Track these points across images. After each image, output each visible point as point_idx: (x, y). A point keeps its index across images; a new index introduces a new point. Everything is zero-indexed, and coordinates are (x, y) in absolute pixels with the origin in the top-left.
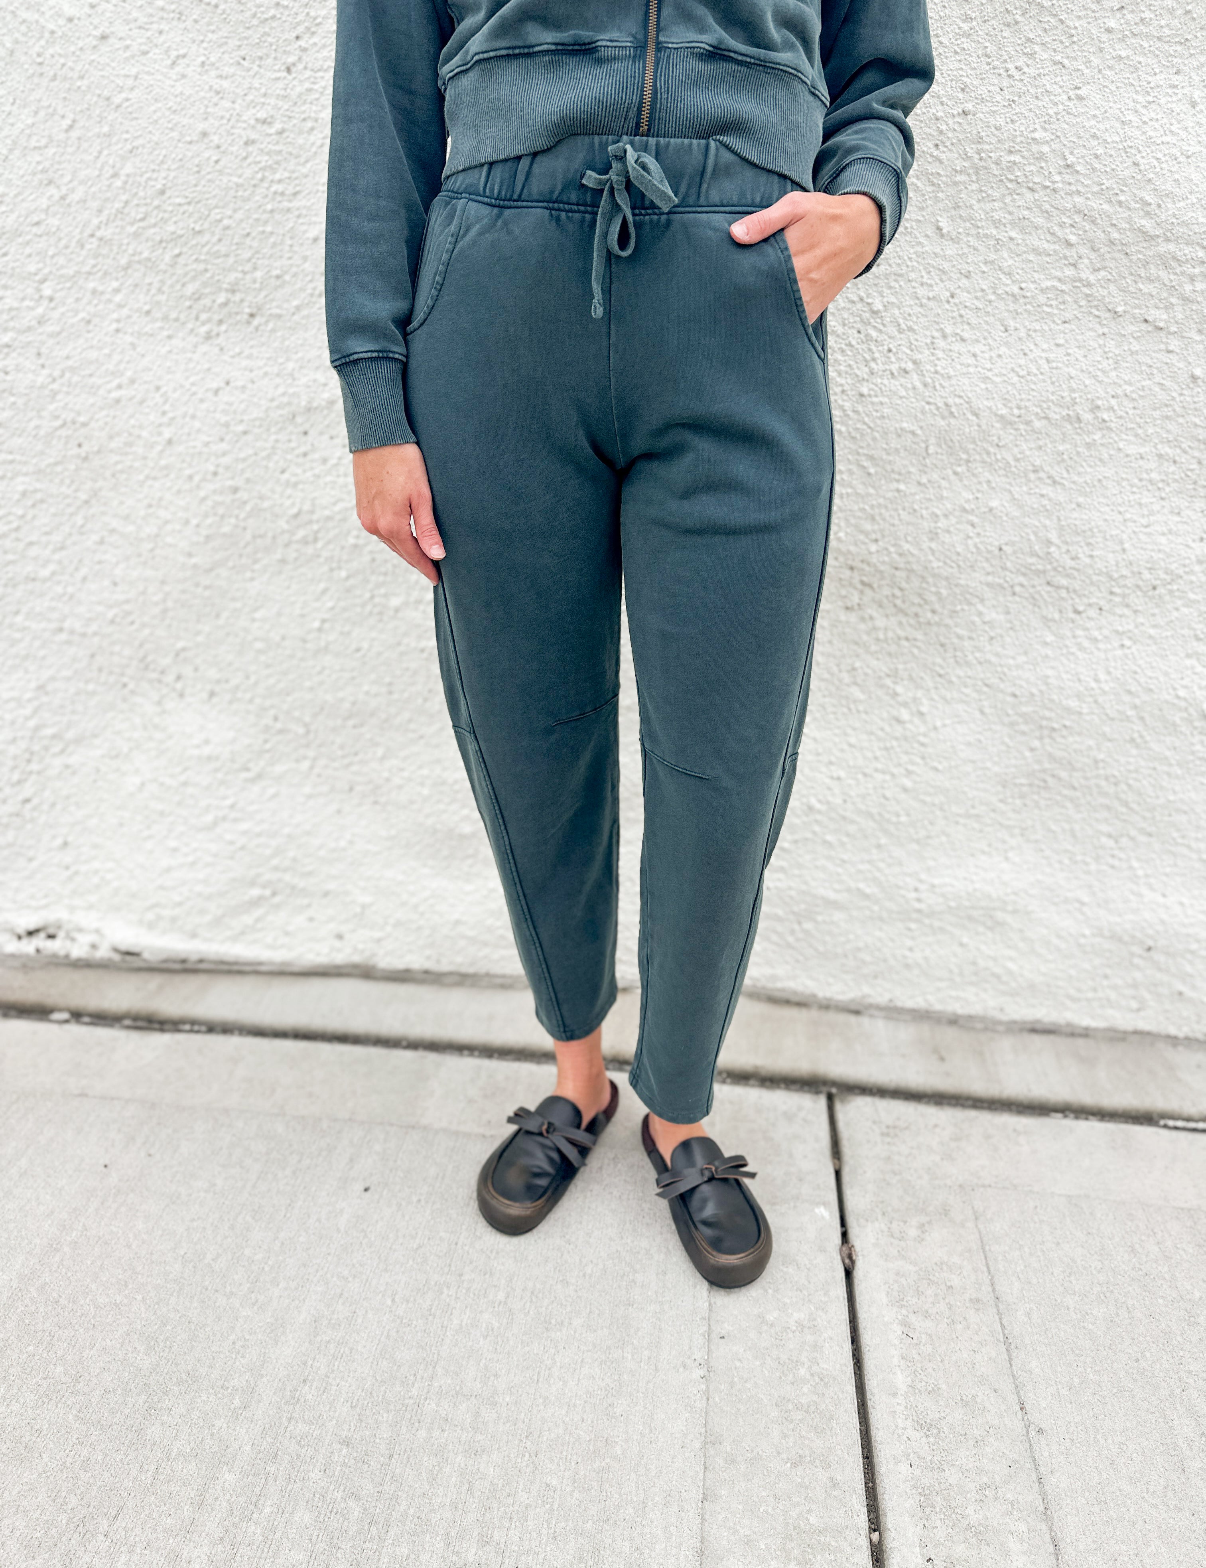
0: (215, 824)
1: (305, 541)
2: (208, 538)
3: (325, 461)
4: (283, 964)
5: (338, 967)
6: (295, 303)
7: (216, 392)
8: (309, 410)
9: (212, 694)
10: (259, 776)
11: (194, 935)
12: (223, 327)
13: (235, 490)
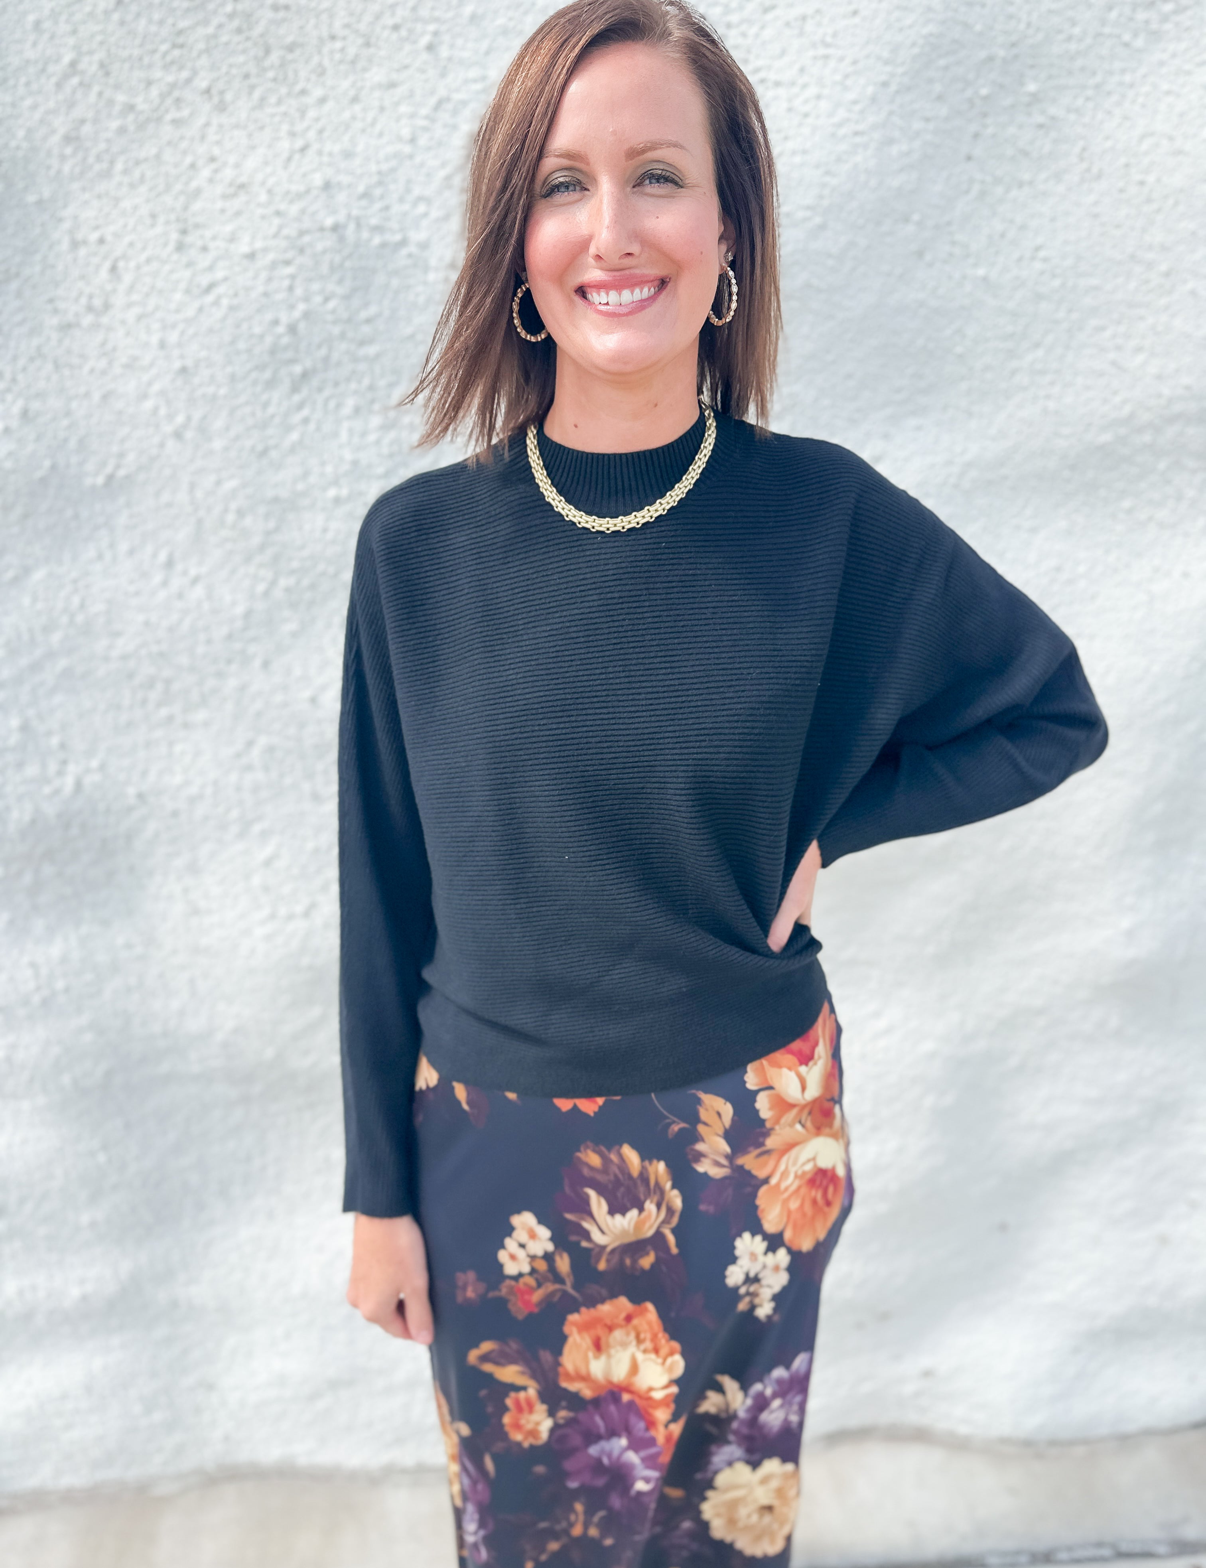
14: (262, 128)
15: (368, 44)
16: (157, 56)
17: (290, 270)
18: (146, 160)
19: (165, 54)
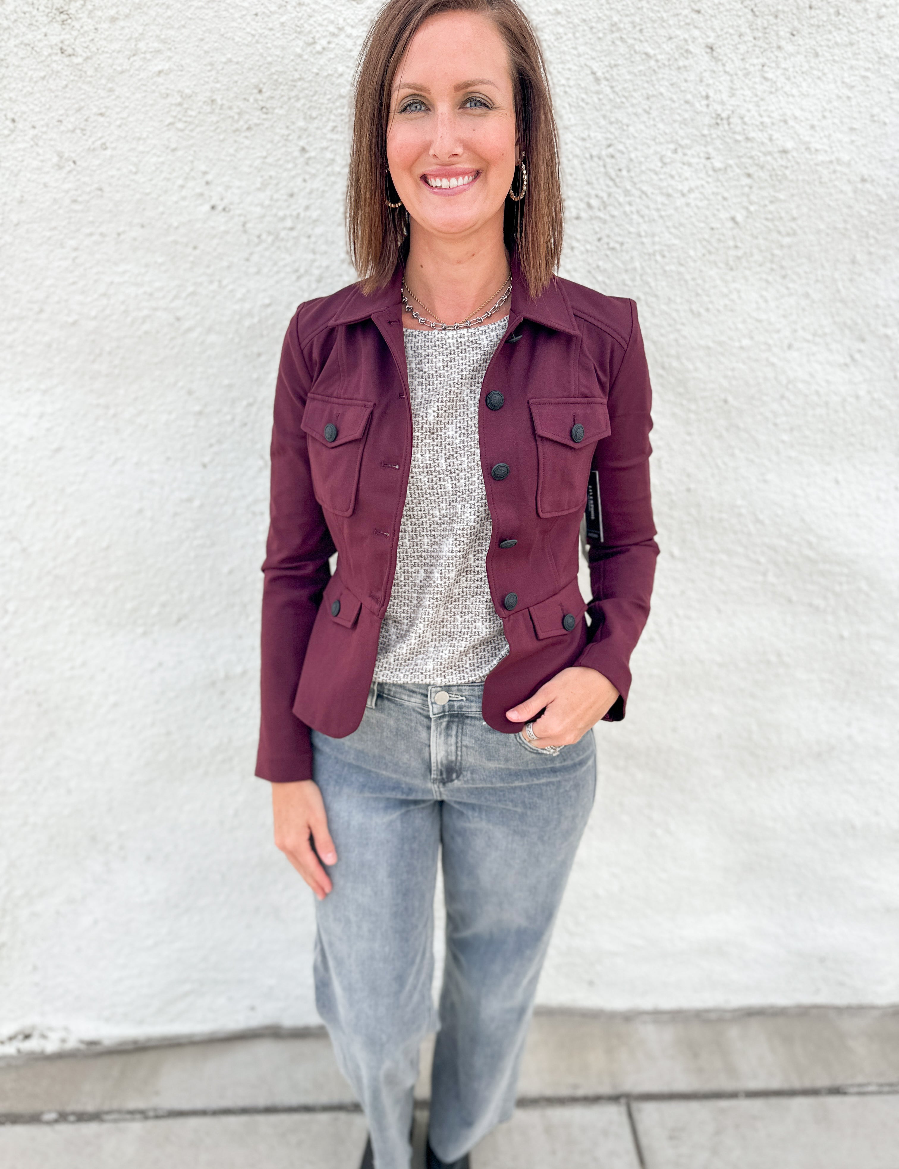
0: (156, 945)
1: (223, 762)
2: (147, 764)
4: (211, 1033)
5: (253, 1030)
6: (213, 611)
7: (152, 671)
8: (227, 678)
9: (149, 858)
10: (188, 910)
11: (141, 1022)
12: (156, 628)
13: (168, 734)
14: (746, 75)
15: (838, 13)
16: (680, 18)
17: (748, 181)
18: (653, 96)
19: (686, 16)
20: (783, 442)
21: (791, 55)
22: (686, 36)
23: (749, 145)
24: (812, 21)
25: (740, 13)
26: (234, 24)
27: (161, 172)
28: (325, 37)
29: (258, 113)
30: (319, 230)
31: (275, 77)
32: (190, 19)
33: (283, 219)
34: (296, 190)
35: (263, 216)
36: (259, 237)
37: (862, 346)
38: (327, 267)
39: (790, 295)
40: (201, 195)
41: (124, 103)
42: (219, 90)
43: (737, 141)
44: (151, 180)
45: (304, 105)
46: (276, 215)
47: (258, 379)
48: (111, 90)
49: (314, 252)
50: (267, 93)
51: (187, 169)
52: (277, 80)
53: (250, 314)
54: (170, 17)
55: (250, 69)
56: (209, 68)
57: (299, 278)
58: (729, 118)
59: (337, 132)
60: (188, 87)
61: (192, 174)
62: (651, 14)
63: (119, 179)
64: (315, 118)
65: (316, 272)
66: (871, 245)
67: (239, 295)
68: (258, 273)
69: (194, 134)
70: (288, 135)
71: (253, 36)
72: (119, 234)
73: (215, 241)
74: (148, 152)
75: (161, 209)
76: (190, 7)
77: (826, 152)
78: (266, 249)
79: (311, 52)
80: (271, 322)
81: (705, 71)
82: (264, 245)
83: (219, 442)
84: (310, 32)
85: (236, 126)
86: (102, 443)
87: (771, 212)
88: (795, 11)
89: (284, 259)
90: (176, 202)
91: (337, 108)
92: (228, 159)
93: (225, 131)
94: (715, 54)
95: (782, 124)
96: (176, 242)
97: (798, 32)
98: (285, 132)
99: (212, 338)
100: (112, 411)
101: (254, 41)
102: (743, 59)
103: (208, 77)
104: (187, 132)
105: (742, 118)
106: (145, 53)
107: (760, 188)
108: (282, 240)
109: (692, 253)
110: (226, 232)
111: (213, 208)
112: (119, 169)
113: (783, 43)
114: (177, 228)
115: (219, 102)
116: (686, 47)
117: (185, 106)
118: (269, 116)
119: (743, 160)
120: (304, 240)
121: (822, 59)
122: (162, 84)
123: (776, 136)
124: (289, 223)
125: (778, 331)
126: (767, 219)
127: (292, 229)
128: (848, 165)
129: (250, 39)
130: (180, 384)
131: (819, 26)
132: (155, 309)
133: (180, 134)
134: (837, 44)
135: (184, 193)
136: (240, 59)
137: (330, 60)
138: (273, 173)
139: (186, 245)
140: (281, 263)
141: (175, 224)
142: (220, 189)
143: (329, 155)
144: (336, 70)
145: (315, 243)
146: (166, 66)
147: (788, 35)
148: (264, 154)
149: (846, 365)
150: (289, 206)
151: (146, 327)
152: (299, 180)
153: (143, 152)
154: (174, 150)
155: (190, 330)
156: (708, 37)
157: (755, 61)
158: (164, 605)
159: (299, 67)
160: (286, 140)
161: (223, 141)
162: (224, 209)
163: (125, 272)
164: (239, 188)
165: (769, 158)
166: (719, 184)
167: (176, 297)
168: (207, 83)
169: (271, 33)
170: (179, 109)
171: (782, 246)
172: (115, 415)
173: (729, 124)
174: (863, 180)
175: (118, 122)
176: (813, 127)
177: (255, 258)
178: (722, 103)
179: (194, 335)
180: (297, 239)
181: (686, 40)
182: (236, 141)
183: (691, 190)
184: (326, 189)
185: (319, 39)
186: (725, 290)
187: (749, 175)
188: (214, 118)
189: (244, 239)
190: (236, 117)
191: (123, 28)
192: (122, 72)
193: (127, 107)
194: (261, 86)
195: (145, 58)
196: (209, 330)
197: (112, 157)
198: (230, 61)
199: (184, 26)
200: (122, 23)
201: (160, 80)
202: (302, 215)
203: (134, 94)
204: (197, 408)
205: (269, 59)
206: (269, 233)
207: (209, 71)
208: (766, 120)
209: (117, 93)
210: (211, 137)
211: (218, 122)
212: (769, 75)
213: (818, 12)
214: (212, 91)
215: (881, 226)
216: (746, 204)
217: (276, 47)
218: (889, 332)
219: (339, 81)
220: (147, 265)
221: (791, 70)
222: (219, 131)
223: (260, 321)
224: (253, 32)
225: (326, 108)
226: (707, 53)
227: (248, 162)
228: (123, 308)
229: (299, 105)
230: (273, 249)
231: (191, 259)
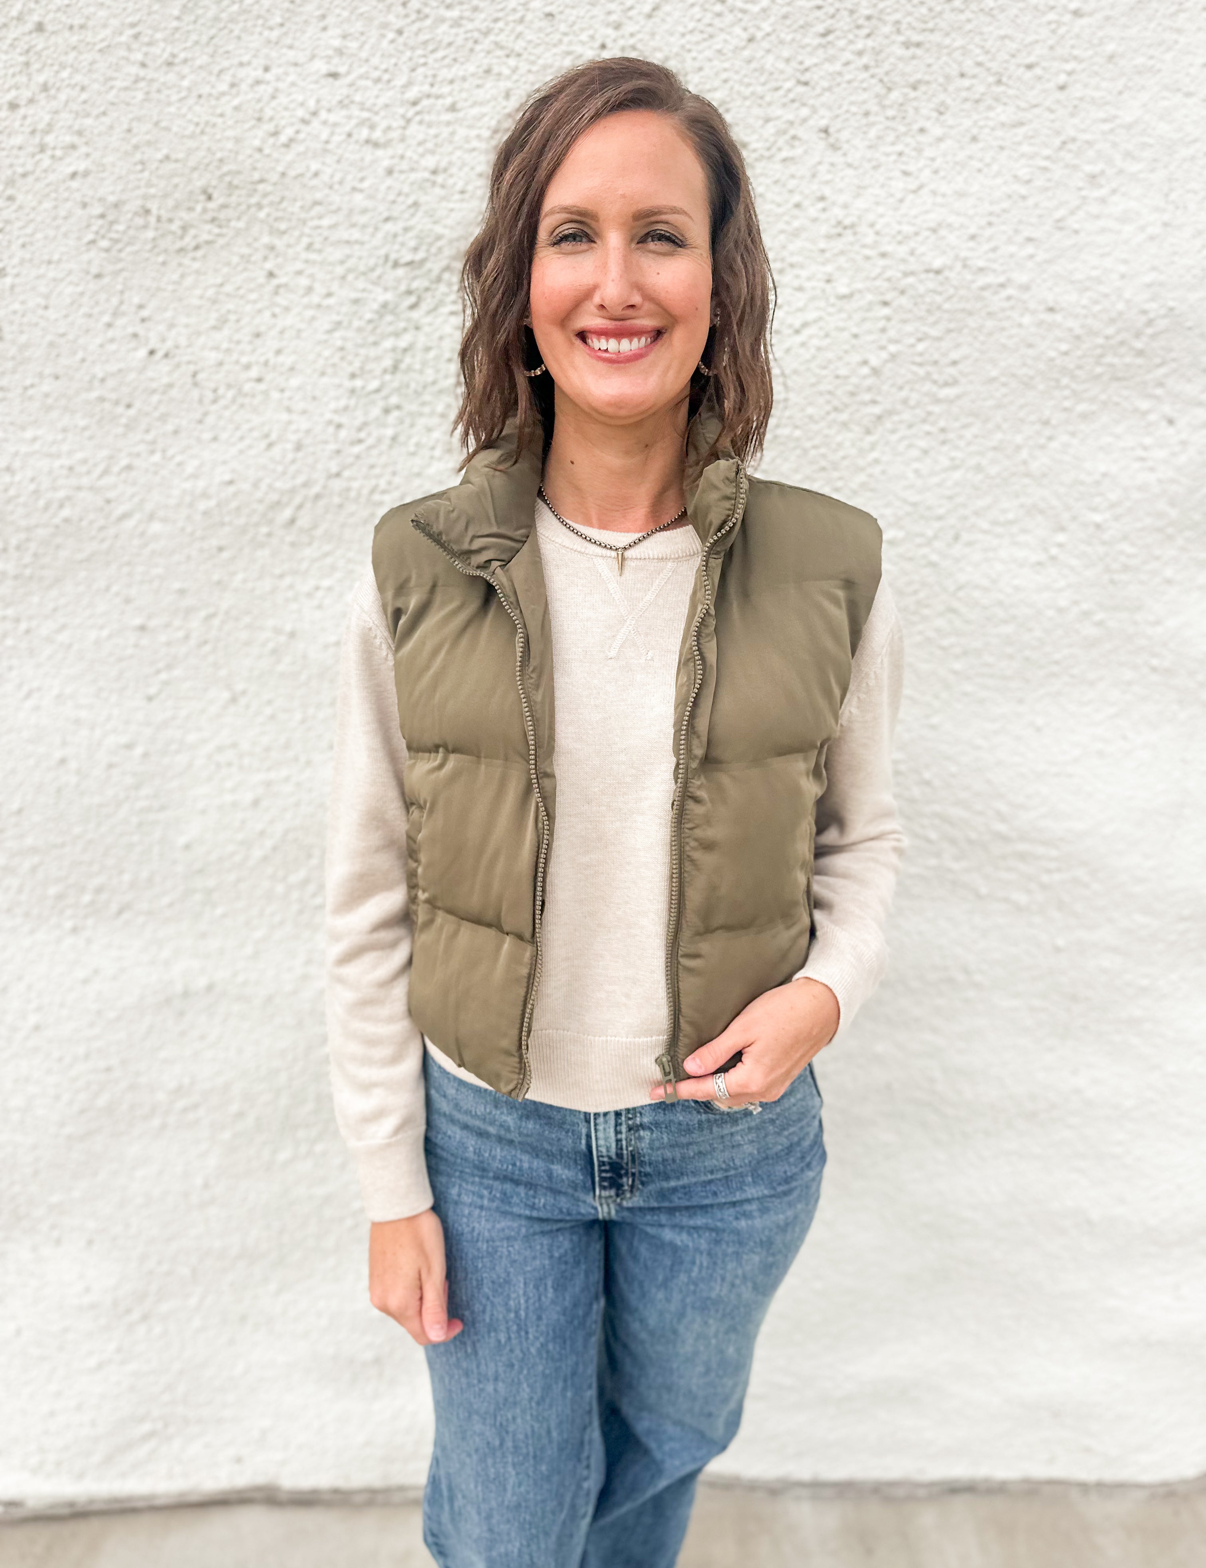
0: (100, 1366)
1: (185, 1110)
2: (82, 1111)
3: (202, 1037)
4: (182, 1495)
5: (240, 1492)
6: (166, 900)
7: (86, 981)
8: (186, 994)
9: (90, 1242)
10: (145, 1318)
11: (81, 1476)
12: (90, 922)
13: (108, 1069)
20: (955, 673)
21: (940, 140)
22: (790, 117)
23: (882, 262)
24: (964, 94)
25: (865, 85)
26: (172, 109)
27: (80, 306)
28: (292, 124)
29: (208, 227)
30: (294, 382)
31: (228, 179)
32: (113, 104)
33: (248, 367)
34: (263, 329)
35: (220, 364)
36: (215, 391)
37: (1061, 538)
38: (308, 432)
39: (955, 468)
40: (135, 336)
41: (28, 215)
42: (154, 196)
43: (868, 258)
44: (66, 316)
45: (268, 215)
46: (237, 362)
47: (219, 583)
48: (11, 198)
49: (289, 410)
50: (219, 199)
51: (115, 301)
52: (230, 183)
53: (205, 495)
54: (85, 102)
55: (194, 169)
56: (139, 167)
57: (270, 445)
58: (853, 226)
59: (315, 251)
60: (113, 193)
61: (124, 308)
62: (742, 89)
63: (23, 315)
64: (284, 233)
65: (294, 438)
66: (1066, 398)
67: (189, 469)
68: (215, 439)
69: (123, 255)
70: (250, 255)
71: (197, 124)
72: (26, 389)
73: (155, 398)
74: (62, 280)
75: (80, 355)
76: (112, 88)
77: (994, 271)
78: (226, 407)
79: (274, 145)
80: (234, 504)
81: (820, 163)
82: (222, 402)
83: (169, 667)
84: (271, 119)
85: (179, 244)
86: (10, 668)
87: (921, 354)
88: (941, 80)
89: (248, 421)
90: (101, 346)
91: (312, 219)
92: (170, 287)
93: (166, 251)
94: (831, 140)
95: (927, 233)
96: (102, 399)
97: (947, 108)
98: (245, 251)
99: (156, 527)
100: (23, 626)
101: (198, 130)
102: (870, 147)
103: (139, 180)
104: (114, 253)
105: (872, 225)
106: (54, 148)
107: (905, 321)
108: (246, 395)
109: (810, 410)
110: (170, 386)
111: (152, 352)
112: (23, 303)
113: (927, 125)
114: (103, 380)
115: (154, 211)
116: (792, 132)
117: (110, 218)
118: (224, 231)
119: (878, 283)
120: (275, 395)
121: (980, 145)
122: (78, 190)
123: (921, 249)
124: (254, 373)
125: (940, 518)
126: (914, 363)
127: (259, 380)
128: (1026, 288)
129: (191, 128)
130: (115, 589)
131: (977, 101)
132: (79, 488)
133: (103, 255)
134: (1003, 125)
135: (110, 333)
136: (181, 156)
137: (299, 154)
138: (231, 306)
139: (117, 403)
140: (246, 427)
141: (100, 375)
142: (161, 328)
143: (304, 281)
144: (308, 168)
145: (290, 399)
146: (82, 166)
147: (935, 114)
148: (219, 280)
149: (1040, 564)
150: (254, 351)
151: (66, 512)
152: (267, 314)
153: (55, 280)
154: (98, 276)
155: (125, 516)
156: (823, 117)
157: (890, 149)
158: (99, 890)
159: (259, 165)
160: (248, 262)
161: (164, 263)
162: (166, 355)
163: (35, 439)
164: (187, 326)
165: (911, 280)
166: (844, 315)
167: (106, 472)
168: (138, 187)
169: (220, 120)
170: (100, 222)
171: (937, 401)
172: (28, 631)
173: (855, 234)
174: (1051, 310)
175: (21, 241)
176: (973, 237)
177: (210, 420)
178: (845, 206)
179: (130, 524)
180: (266, 393)
181: (791, 123)
182: (180, 265)
183: (805, 325)
184: (302, 326)
185: (284, 127)
186: (861, 462)
187: (886, 304)
188: (150, 234)
189: (195, 393)
190: (179, 232)
191: (25, 117)
192: (24, 175)
193: (32, 221)
194: (210, 190)
195: (53, 157)
196: (151, 517)
197: (12, 287)
198: (167, 158)
199: (104, 113)
200: (22, 111)
201: (75, 184)
202: (272, 362)
203: (40, 202)
204: (138, 621)
205: (219, 155)
206: (229, 386)
207: (142, 171)
208: (907, 229)
209: (18, 203)
210: (147, 259)
211: (154, 239)
212: (911, 168)
213: (974, 81)
214: (145, 197)
215: (1079, 373)
216: (883, 342)
217: (228, 139)
218: (1098, 518)
219: (314, 182)
220: (64, 430)
221: (939, 161)
222: (156, 250)
223: (219, 505)
224: (196, 120)
225: (299, 220)
226: (821, 139)
227: (198, 292)
228: (32, 487)
229: (262, 215)
230: (234, 408)
231: (124, 421)
